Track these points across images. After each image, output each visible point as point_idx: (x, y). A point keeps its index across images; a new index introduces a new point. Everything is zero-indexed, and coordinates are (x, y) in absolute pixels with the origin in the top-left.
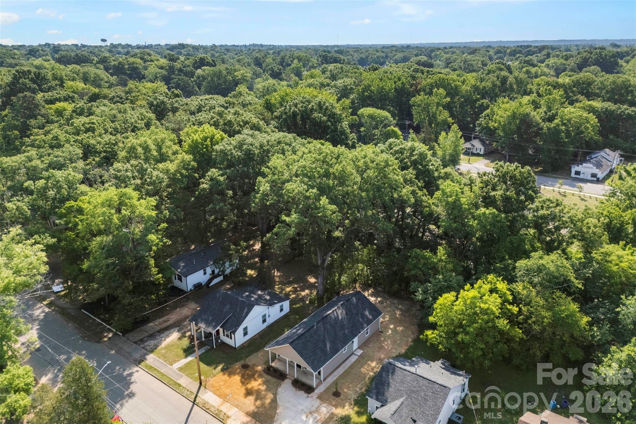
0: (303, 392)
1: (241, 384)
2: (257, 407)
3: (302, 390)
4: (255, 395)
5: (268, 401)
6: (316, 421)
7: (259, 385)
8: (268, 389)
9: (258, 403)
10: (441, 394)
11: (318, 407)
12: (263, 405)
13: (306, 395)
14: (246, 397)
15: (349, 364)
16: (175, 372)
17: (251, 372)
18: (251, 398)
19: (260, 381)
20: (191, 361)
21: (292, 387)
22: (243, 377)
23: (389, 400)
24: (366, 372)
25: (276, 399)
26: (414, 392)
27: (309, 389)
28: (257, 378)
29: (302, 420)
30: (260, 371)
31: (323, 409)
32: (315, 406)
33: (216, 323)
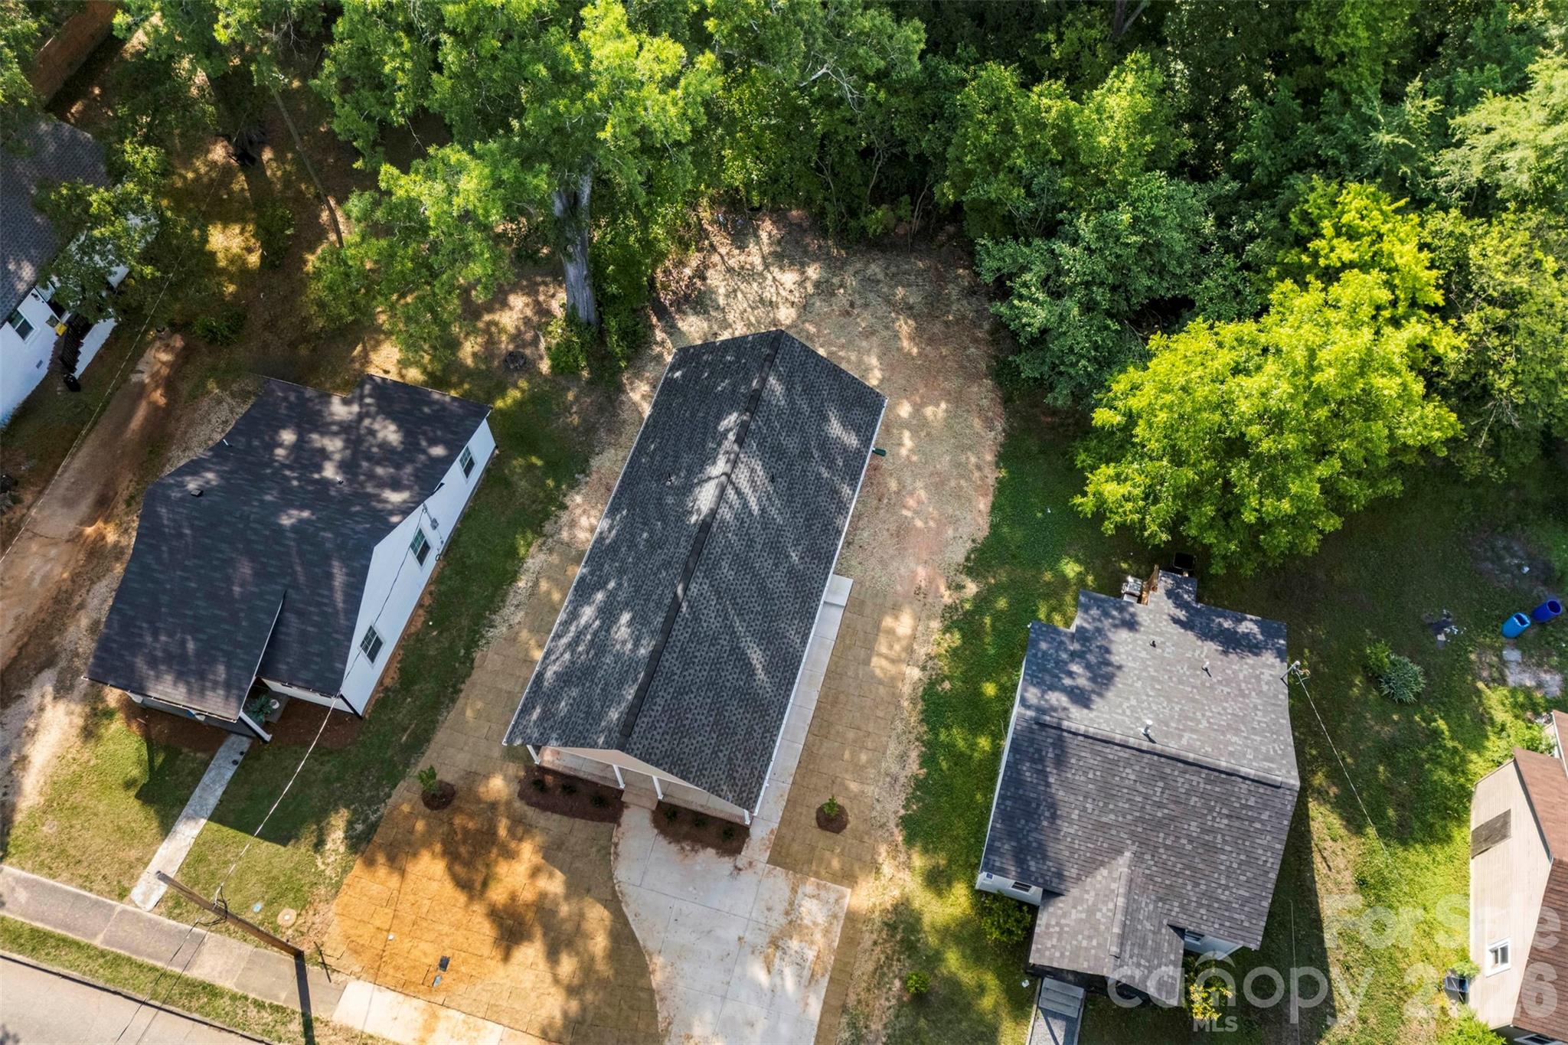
0: (711, 852)
1: (462, 898)
2: (572, 991)
3: (704, 846)
4: (538, 932)
5: (600, 943)
6: (806, 973)
7: (535, 872)
8: (577, 887)
9: (567, 965)
10: (1265, 816)
11: (791, 904)
12: (587, 968)
13: (726, 864)
14: (506, 958)
15: (825, 658)
16: (152, 925)
17: (471, 816)
18: (531, 953)
19: (528, 852)
20: (200, 843)
21: (662, 842)
22: (451, 855)
23: (1072, 872)
24: (892, 669)
25: (626, 923)
27: (728, 838)
28: (513, 845)
29: (757, 987)
30: (509, 803)
31: (812, 911)
32: (780, 907)
33: (229, 667)
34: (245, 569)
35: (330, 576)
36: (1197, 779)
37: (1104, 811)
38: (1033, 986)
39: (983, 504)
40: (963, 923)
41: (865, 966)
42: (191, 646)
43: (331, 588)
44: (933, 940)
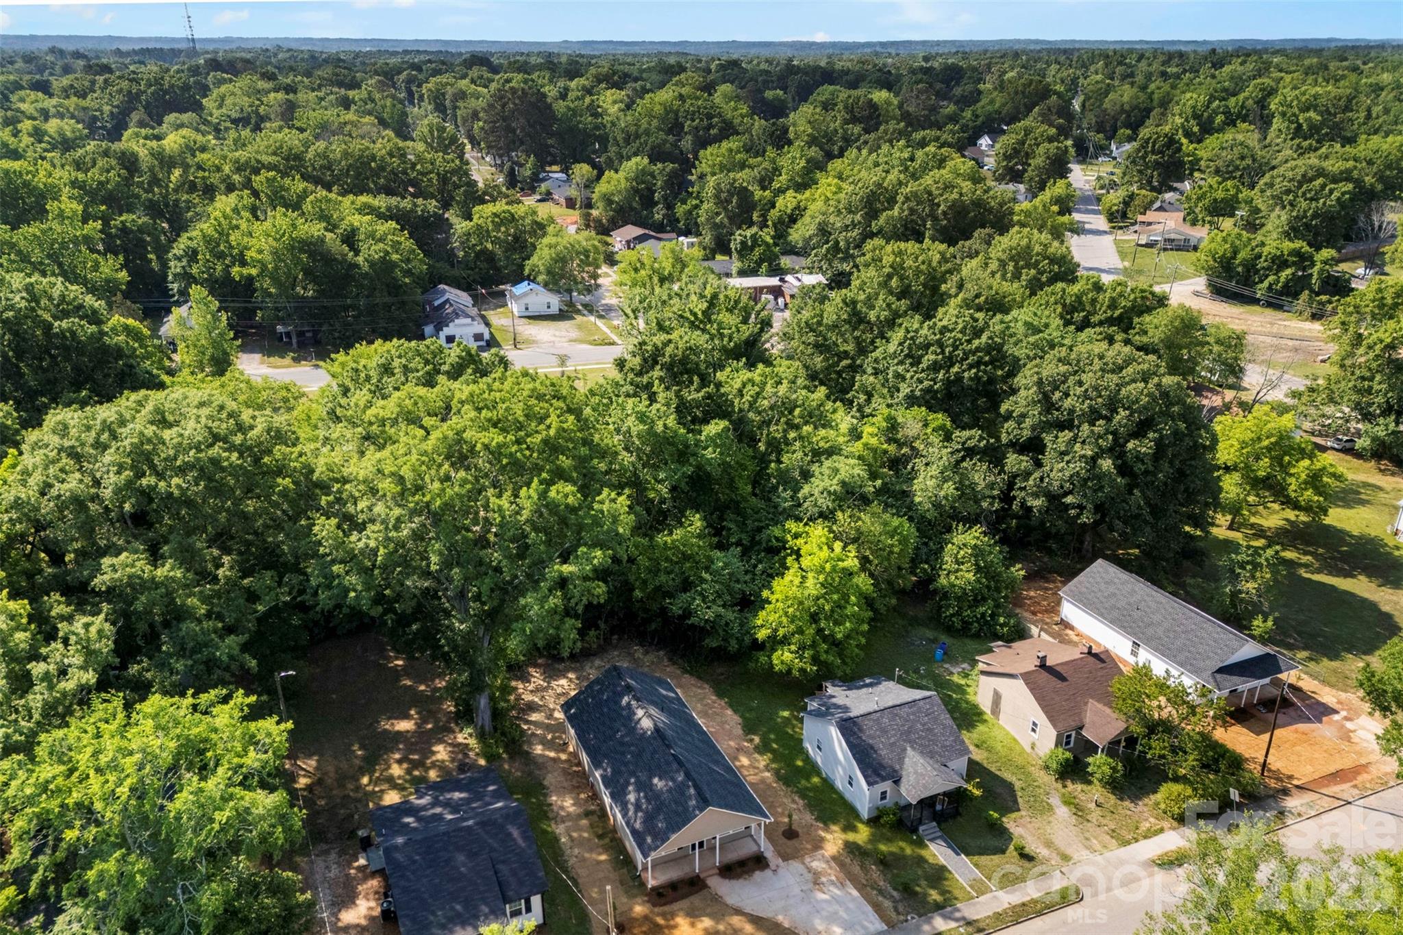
0: (757, 873)
3: (753, 871)
6: (839, 884)
7: (694, 925)
8: (717, 917)
11: (808, 868)
13: (768, 873)
17: (641, 925)
19: (682, 920)
21: (734, 882)
23: (898, 767)
24: (758, 777)
25: (752, 914)
26: (909, 732)
27: (759, 862)
28: (672, 923)
29: (826, 901)
30: (652, 912)
31: (817, 865)
32: (805, 872)
33: (487, 904)
34: (461, 858)
35: (510, 834)
36: (906, 709)
37: (889, 738)
38: (918, 836)
39: (729, 712)
40: (873, 835)
41: (856, 869)
42: (458, 907)
43: (514, 840)
44: (869, 847)
